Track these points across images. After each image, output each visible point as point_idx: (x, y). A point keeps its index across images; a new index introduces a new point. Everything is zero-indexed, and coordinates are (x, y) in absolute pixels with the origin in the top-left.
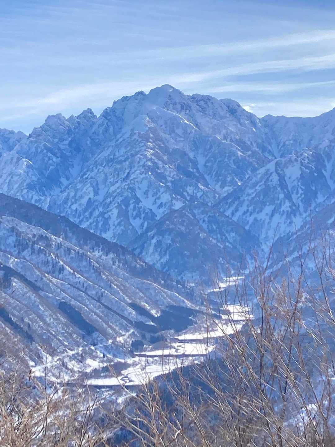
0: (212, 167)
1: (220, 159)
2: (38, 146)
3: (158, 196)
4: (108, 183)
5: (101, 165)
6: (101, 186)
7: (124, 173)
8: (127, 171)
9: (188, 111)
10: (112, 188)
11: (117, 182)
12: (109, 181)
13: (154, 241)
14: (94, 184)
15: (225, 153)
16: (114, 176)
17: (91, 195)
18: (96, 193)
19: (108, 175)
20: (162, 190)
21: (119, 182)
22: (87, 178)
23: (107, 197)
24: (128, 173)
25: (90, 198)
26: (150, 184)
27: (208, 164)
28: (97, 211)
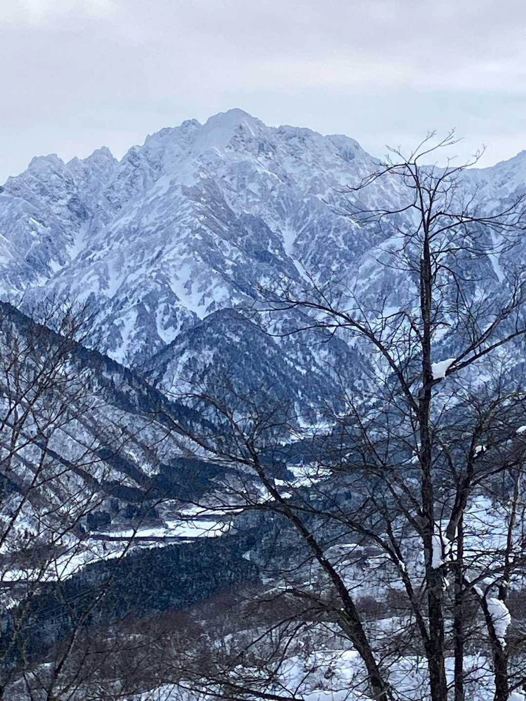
0: (306, 247)
1: (321, 235)
2: (13, 207)
3: (208, 290)
4: (124, 269)
5: (117, 240)
6: (112, 274)
7: (153, 251)
8: (158, 249)
9: (270, 154)
10: (132, 277)
11: (140, 266)
12: (126, 264)
13: (184, 359)
14: (102, 270)
15: (330, 224)
16: (135, 258)
17: (95, 288)
18: (104, 284)
19: (125, 254)
20: (215, 281)
21: (144, 267)
22: (91, 260)
23: (122, 292)
24: (160, 253)
25: (92, 293)
26: (195, 272)
27: (299, 242)
28: (103, 313)
